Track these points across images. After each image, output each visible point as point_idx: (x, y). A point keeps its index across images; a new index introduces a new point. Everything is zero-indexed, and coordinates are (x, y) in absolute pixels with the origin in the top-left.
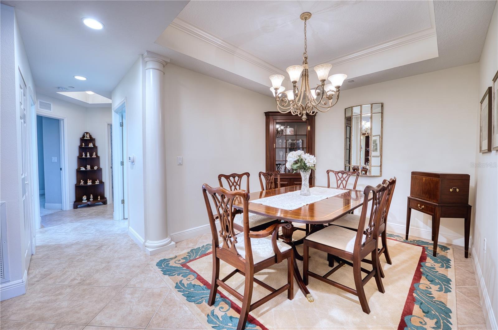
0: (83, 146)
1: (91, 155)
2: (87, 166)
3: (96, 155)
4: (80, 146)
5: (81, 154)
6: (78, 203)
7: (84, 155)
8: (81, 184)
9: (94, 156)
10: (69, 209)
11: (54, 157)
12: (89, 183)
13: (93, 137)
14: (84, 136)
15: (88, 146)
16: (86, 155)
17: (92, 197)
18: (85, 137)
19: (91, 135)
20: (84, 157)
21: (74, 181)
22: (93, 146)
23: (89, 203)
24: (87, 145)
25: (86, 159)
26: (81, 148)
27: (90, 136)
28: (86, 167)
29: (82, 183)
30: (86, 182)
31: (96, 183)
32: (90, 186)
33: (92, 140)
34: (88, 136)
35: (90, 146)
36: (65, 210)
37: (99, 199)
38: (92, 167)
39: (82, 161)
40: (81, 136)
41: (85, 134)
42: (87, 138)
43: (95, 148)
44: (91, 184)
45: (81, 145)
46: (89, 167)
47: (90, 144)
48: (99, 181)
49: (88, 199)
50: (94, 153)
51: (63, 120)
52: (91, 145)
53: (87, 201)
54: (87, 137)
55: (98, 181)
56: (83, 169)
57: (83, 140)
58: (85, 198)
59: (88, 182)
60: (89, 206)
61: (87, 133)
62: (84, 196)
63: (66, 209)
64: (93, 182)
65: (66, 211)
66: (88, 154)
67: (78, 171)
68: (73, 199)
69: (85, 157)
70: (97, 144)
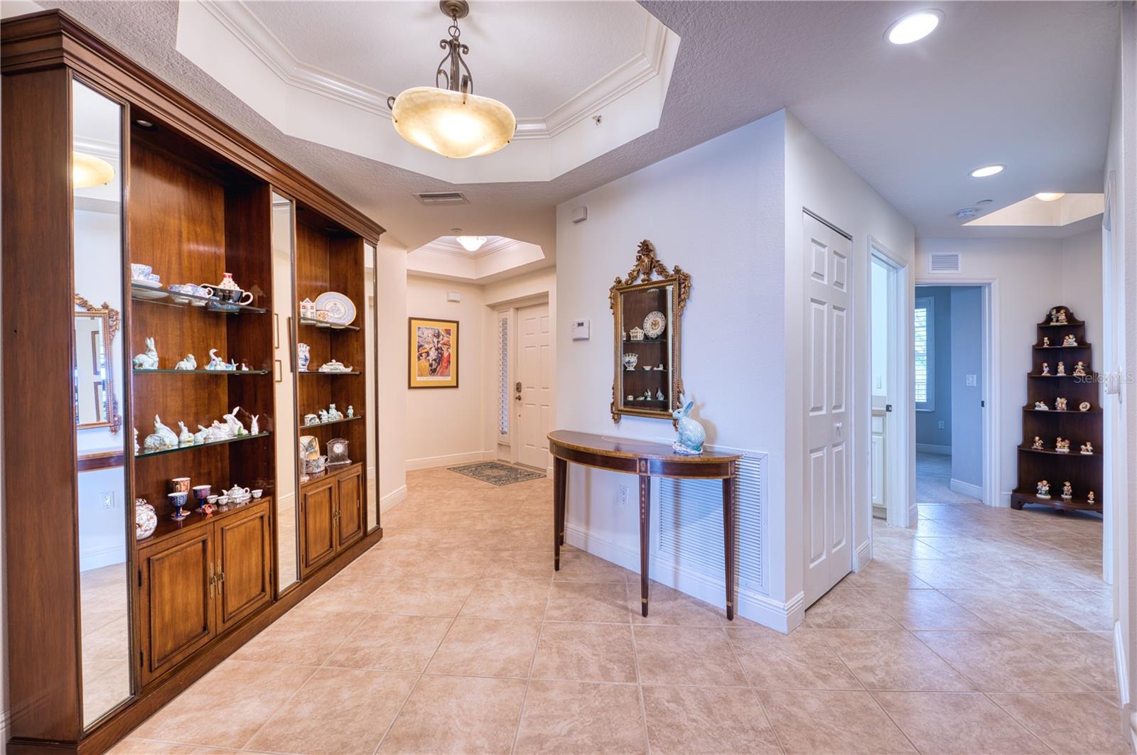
0: (1046, 346)
1: (1070, 369)
2: (1058, 399)
3: (1088, 369)
4: (1037, 345)
5: (1037, 368)
6: (1022, 496)
7: (1046, 370)
8: (1035, 447)
9: (1079, 372)
10: (998, 505)
11: (971, 376)
12: (1062, 448)
13: (1080, 317)
14: (1049, 318)
15: (1062, 344)
16: (1054, 370)
17: (1067, 487)
18: (1052, 320)
19: (1072, 314)
20: (1045, 373)
21: (1016, 437)
22: (1075, 344)
23: (1058, 504)
24: (1057, 341)
25: (1054, 380)
26: (1038, 350)
27: (1070, 316)
28: (1051, 404)
29: (1038, 444)
30: (1050, 444)
31: (1082, 452)
32: (1063, 456)
33: (1075, 326)
34: (1062, 317)
35: (1066, 344)
36: (988, 504)
37: (1091, 502)
38: (1073, 405)
39: (1039, 385)
40: (1042, 319)
41: (1054, 312)
42: (1058, 324)
43: (1084, 349)
44: (1066, 450)
45: (1041, 342)
46: (1061, 403)
47: (1067, 338)
48: (1092, 446)
49: (1055, 492)
50: (1080, 363)
51: (989, 284)
52: (1070, 341)
53: (1049, 497)
54: (1057, 321)
55: (1090, 448)
56: (1042, 407)
57: (1045, 329)
58: (1043, 486)
59: (1059, 445)
61: (1058, 309)
62: (1041, 480)
63: (991, 502)
64: (1075, 446)
65: (990, 507)
66: (1061, 368)
67: (1029, 413)
68: (1012, 482)
69: (1049, 375)
70: (1091, 338)
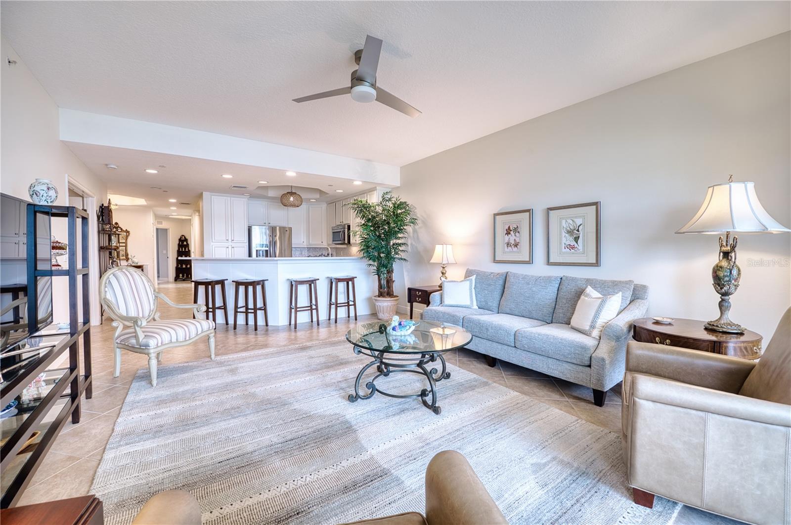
0: (181, 244)
1: (185, 249)
3: (188, 249)
5: (179, 249)
6: (177, 279)
8: (179, 268)
9: (187, 250)
10: (172, 281)
12: (184, 266)
13: (187, 238)
14: (181, 237)
16: (182, 249)
17: (185, 275)
20: (181, 250)
21: (175, 265)
24: (183, 243)
25: (182, 251)
26: (179, 245)
27: (185, 237)
28: (182, 257)
30: (182, 266)
31: (188, 268)
33: (186, 240)
37: (189, 277)
38: (186, 257)
39: (180, 253)
40: (179, 238)
42: (183, 239)
43: (187, 245)
44: (185, 268)
45: (179, 243)
46: (184, 257)
49: (183, 276)
50: (187, 247)
51: (169, 229)
52: (185, 243)
55: (189, 266)
56: (180, 258)
57: (180, 240)
58: (181, 275)
60: (184, 280)
61: (183, 236)
63: (170, 280)
64: (186, 266)
67: (177, 260)
68: (174, 275)
70: (189, 243)
